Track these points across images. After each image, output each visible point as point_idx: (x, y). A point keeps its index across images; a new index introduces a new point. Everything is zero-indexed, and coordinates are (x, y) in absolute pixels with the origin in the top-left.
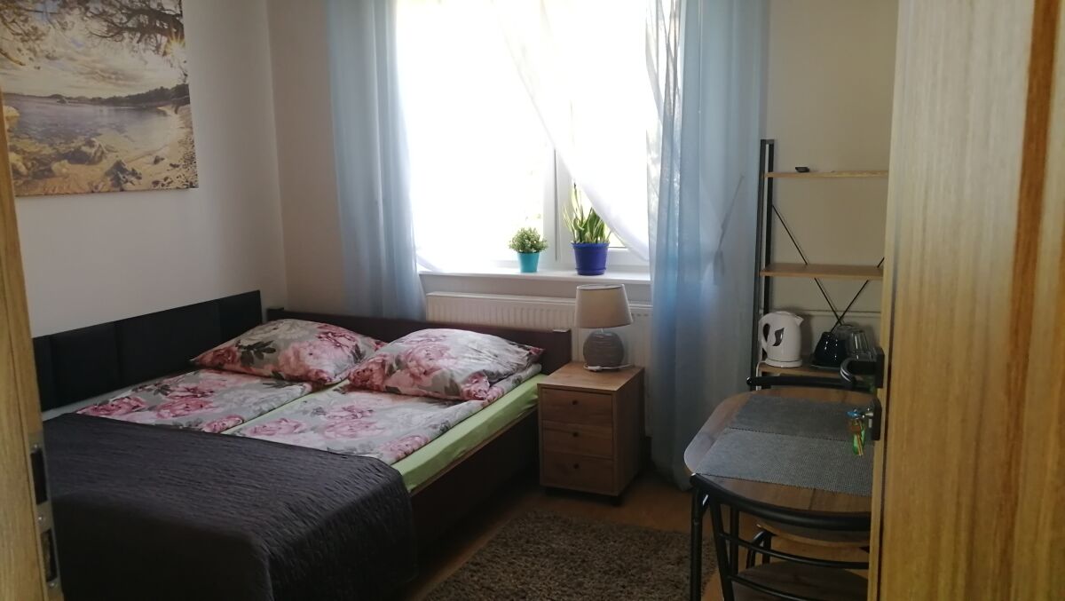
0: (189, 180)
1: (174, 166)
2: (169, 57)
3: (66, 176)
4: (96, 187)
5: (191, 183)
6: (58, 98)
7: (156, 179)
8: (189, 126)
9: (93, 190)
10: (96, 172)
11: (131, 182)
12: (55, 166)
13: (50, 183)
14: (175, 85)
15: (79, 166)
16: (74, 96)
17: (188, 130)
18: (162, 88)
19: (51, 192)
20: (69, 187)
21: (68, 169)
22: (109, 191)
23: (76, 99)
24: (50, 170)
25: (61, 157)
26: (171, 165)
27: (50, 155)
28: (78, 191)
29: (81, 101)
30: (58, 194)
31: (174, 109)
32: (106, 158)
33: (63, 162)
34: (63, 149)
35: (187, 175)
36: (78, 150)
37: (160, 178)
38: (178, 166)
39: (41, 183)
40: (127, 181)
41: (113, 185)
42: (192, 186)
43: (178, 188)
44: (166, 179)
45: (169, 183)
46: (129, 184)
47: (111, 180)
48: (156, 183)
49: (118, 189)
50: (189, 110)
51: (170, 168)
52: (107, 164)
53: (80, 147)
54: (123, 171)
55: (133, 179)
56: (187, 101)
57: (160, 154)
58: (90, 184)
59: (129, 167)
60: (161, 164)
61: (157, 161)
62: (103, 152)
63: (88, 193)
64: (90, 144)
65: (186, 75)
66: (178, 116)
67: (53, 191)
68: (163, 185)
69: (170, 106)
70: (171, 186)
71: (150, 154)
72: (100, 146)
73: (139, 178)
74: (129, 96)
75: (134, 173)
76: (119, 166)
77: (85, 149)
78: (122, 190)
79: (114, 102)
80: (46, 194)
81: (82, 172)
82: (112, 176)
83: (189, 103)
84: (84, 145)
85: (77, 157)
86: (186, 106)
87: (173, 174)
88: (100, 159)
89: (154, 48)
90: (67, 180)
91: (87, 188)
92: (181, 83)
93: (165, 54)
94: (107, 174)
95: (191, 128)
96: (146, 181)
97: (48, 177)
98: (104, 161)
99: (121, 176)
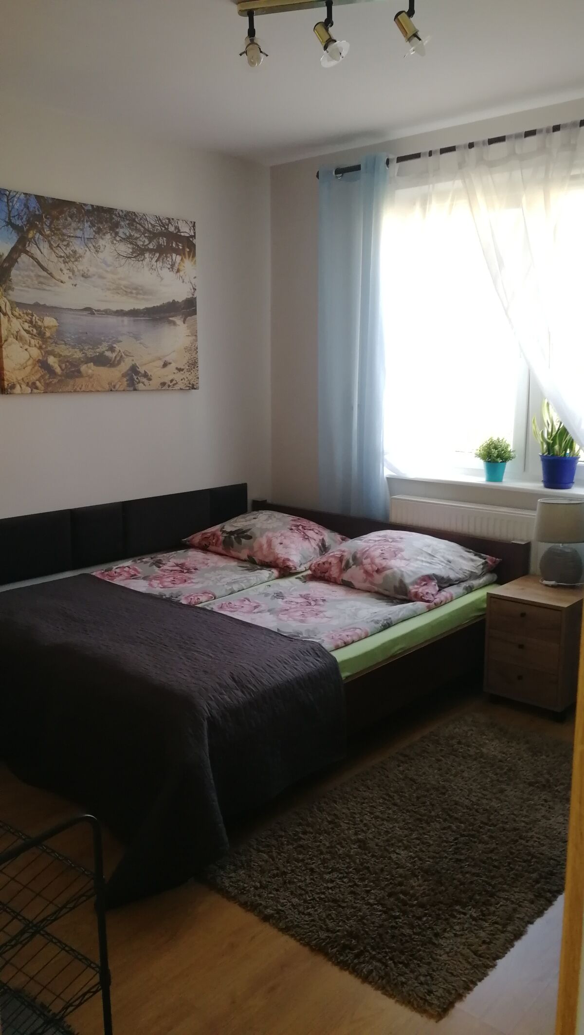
0: (191, 382)
1: (180, 370)
2: (181, 273)
3: (91, 377)
4: (114, 387)
5: (193, 385)
6: (89, 310)
7: (162, 381)
8: (194, 334)
9: (112, 389)
10: (114, 374)
11: (143, 383)
12: (83, 368)
13: (79, 381)
14: (184, 298)
15: (102, 368)
16: (102, 309)
17: (194, 337)
18: (174, 300)
19: (78, 389)
20: (93, 385)
21: (93, 370)
22: (124, 390)
23: (104, 311)
24: (79, 372)
25: (88, 360)
26: (177, 368)
27: (79, 359)
28: (100, 389)
29: (107, 312)
30: (84, 391)
31: (182, 319)
32: (124, 361)
33: (89, 364)
34: (90, 353)
35: (190, 378)
36: (102, 355)
37: (167, 380)
38: (183, 370)
39: (71, 382)
40: (139, 382)
41: (128, 385)
42: (193, 387)
43: (181, 389)
44: (171, 381)
45: (174, 385)
46: (141, 384)
47: (127, 381)
48: (163, 384)
49: (132, 388)
50: (195, 321)
51: (176, 371)
52: (125, 367)
53: (104, 352)
54: (137, 373)
55: (145, 380)
56: (194, 312)
57: (167, 359)
58: (110, 384)
59: (142, 370)
60: (169, 367)
61: (165, 365)
62: (122, 356)
63: (108, 391)
64: (112, 349)
65: (195, 289)
66: (186, 325)
67: (80, 389)
68: (169, 386)
69: (179, 317)
70: (177, 387)
71: (160, 359)
72: (120, 351)
73: (150, 379)
74: (147, 309)
75: (146, 375)
76: (134, 369)
77: (108, 354)
78: (135, 390)
79: (134, 313)
80: (75, 391)
81: (105, 374)
82: (127, 378)
83: (196, 314)
84: (107, 350)
85: (101, 361)
86: (193, 317)
87: (178, 376)
88: (119, 363)
89: (169, 266)
90: (91, 380)
91: (107, 387)
92: (190, 296)
93: (178, 271)
94: (124, 376)
95: (196, 336)
96: (156, 382)
97: (77, 377)
98: (122, 364)
99: (135, 377)
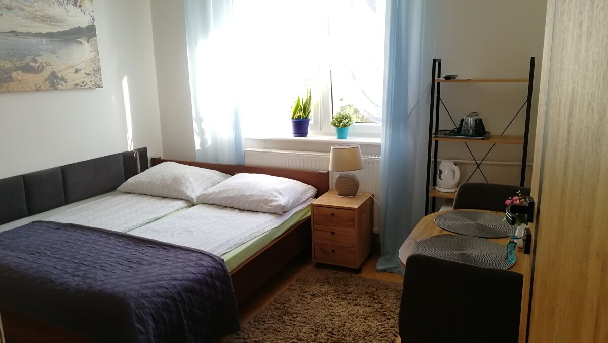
0: (97, 83)
1: (88, 75)
2: (83, 8)
3: (21, 81)
4: (40, 87)
5: (99, 85)
6: (13, 32)
7: (76, 83)
8: (96, 50)
9: (38, 89)
10: (40, 78)
11: (62, 84)
12: (14, 75)
13: (11, 84)
14: (87, 25)
15: (29, 75)
16: (24, 32)
17: (96, 52)
18: (79, 27)
19: (11, 90)
20: (22, 87)
21: (22, 76)
22: (47, 90)
23: (25, 34)
24: (11, 77)
25: (17, 69)
26: (86, 74)
27: (10, 68)
28: (28, 89)
29: (29, 35)
30: (16, 91)
31: (86, 40)
32: (45, 69)
33: (18, 72)
34: (18, 64)
35: (96, 80)
36: (28, 65)
37: (79, 82)
38: (90, 74)
39: (5, 85)
40: (58, 84)
41: (50, 86)
43: (90, 88)
44: (83, 82)
45: (85, 85)
46: (60, 85)
47: (49, 83)
48: (77, 85)
49: (53, 88)
50: (96, 40)
51: (85, 76)
52: (46, 73)
53: (29, 63)
54: (57, 77)
55: (63, 82)
56: (95, 35)
57: (78, 67)
58: (36, 85)
59: (60, 75)
60: (80, 73)
61: (77, 71)
62: (43, 66)
63: (35, 91)
64: (35, 61)
65: (93, 19)
66: (89, 44)
67: (13, 90)
68: (81, 86)
69: (84, 38)
70: (86, 87)
71: (72, 68)
72: (41, 62)
73: (66, 82)
74: (59, 32)
75: (63, 79)
76: (53, 75)
77: (32, 64)
78: (56, 89)
79: (49, 35)
80: (9, 92)
81: (30, 78)
82: (49, 81)
84: (32, 62)
85: (28, 69)
86: (95, 38)
87: (87, 79)
88: (42, 70)
89: (73, 3)
90: (21, 83)
91: (34, 88)
92: (91, 24)
93: (80, 6)
94: (46, 79)
95: (98, 51)
96: (71, 84)
97: (10, 81)
98: (44, 71)
99: (55, 80)
